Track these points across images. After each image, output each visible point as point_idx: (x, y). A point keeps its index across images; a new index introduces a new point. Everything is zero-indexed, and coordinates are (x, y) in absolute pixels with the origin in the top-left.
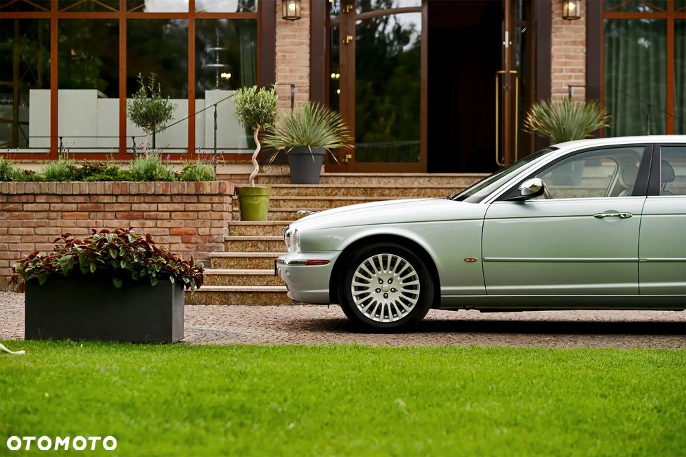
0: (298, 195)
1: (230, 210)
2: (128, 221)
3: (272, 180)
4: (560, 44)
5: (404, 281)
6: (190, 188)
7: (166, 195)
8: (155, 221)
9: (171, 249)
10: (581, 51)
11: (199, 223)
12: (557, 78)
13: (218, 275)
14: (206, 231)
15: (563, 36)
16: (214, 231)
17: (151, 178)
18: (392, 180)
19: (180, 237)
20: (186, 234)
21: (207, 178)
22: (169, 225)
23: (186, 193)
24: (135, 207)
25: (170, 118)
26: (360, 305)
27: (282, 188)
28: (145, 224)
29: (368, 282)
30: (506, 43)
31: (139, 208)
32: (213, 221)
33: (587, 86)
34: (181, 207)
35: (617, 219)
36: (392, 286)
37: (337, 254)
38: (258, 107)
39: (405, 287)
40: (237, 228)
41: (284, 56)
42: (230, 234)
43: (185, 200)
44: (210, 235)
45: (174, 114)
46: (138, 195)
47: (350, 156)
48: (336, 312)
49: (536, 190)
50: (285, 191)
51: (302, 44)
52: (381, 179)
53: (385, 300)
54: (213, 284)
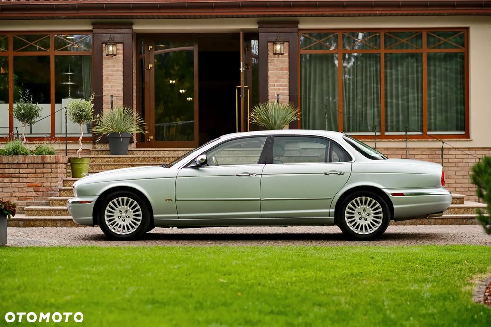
0: (114, 162)
1: (65, 172)
2: (2, 179)
3: (100, 153)
4: (273, 69)
5: (134, 212)
6: (38, 159)
7: (24, 164)
8: (18, 179)
9: (28, 195)
10: (286, 73)
11: (44, 180)
12: (271, 90)
13: (52, 210)
14: (48, 184)
15: (275, 65)
16: (53, 184)
17: (16, 154)
18: (172, 152)
19: (33, 188)
20: (37, 186)
21: (50, 153)
22: (27, 181)
23: (36, 162)
24: (7, 171)
25: (38, 116)
26: (110, 225)
27: (104, 158)
28: (13, 180)
29: (113, 213)
30: (241, 69)
31: (9, 171)
32: (52, 179)
33: (290, 95)
34: (33, 170)
35: (248, 177)
36: (127, 215)
37: (96, 197)
38: (81, 111)
39: (134, 215)
40: (68, 182)
41: (107, 78)
42: (64, 186)
43: (35, 167)
44: (51, 187)
45: (40, 113)
46: (8, 163)
47: (152, 137)
48: (97, 230)
49: (203, 162)
50: (106, 160)
51: (118, 70)
52: (165, 151)
53: (123, 222)
54: (50, 215)
